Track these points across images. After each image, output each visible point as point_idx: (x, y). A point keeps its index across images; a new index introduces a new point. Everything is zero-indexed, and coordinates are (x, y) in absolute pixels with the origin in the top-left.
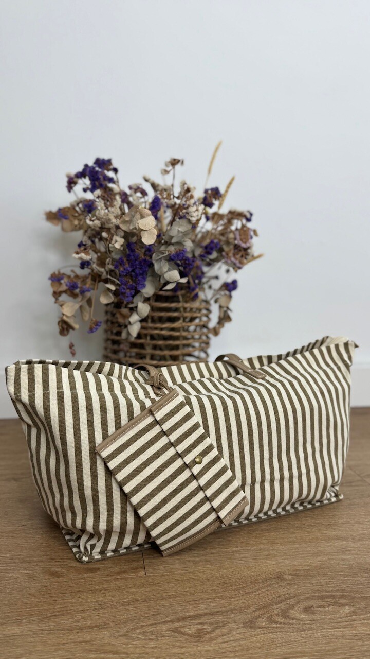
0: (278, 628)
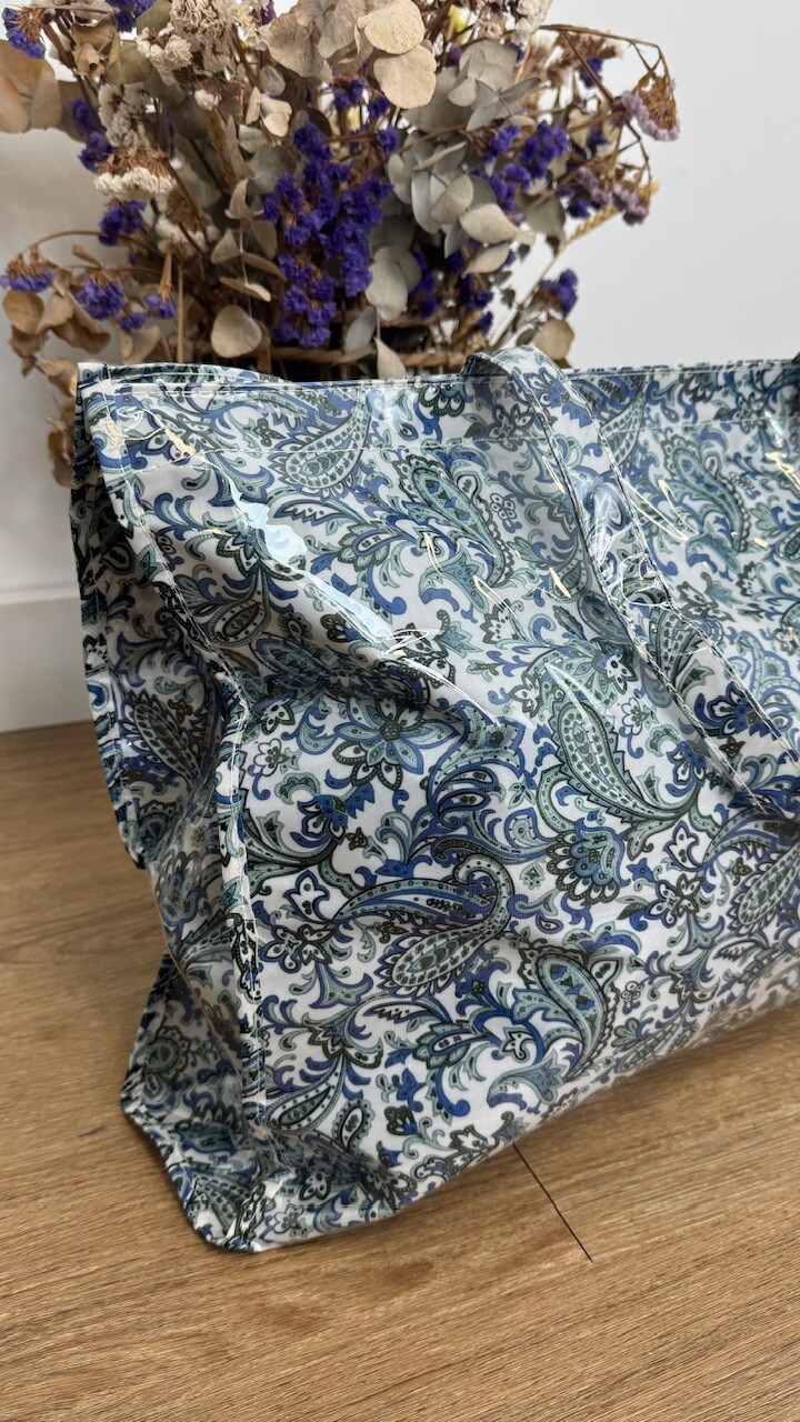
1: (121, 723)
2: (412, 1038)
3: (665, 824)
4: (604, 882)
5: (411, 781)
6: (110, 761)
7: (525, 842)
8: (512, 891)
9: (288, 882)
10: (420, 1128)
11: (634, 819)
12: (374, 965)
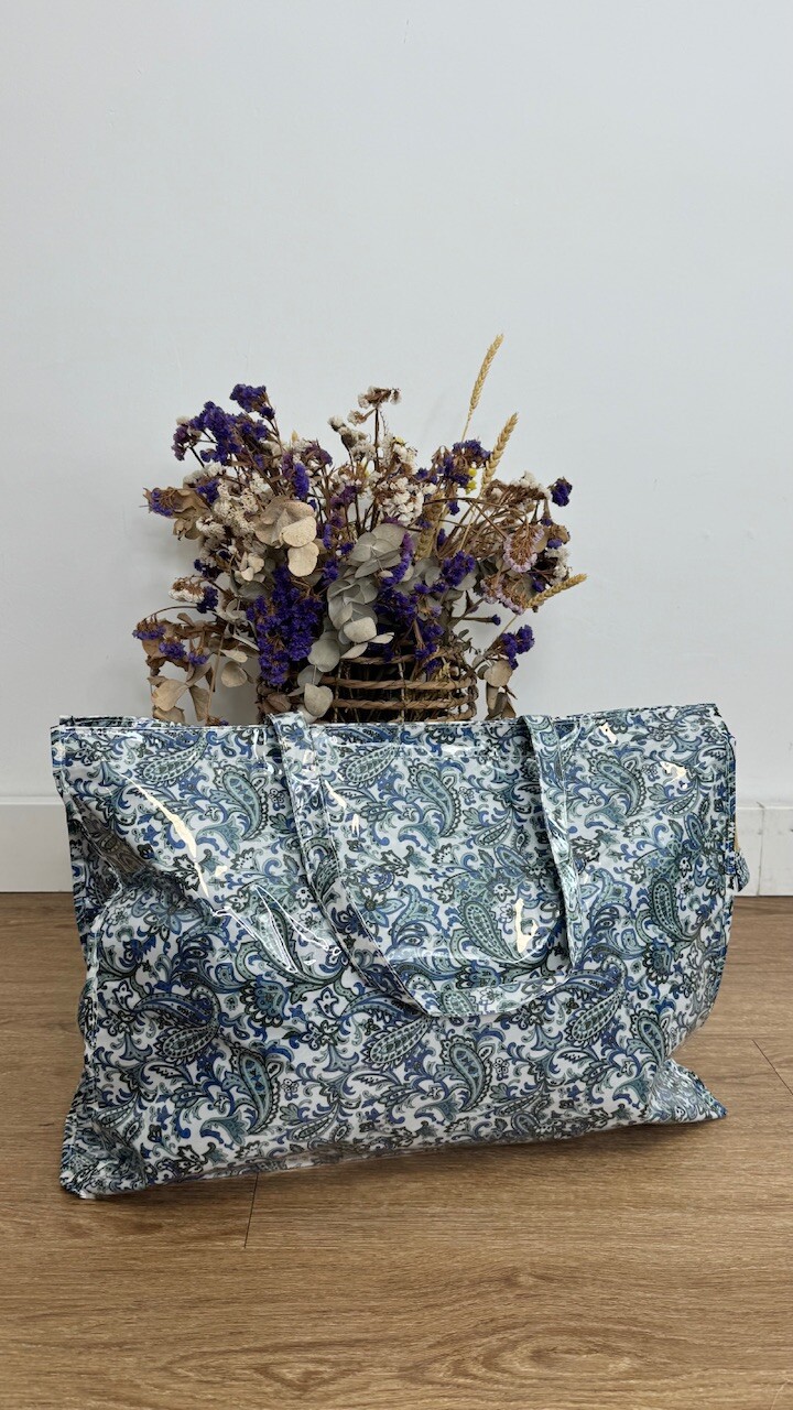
0: (466, 1387)
1: (87, 889)
2: (172, 1089)
3: (316, 987)
4: (274, 1015)
5: (173, 938)
6: (78, 909)
7: (227, 982)
8: (220, 1010)
9: (115, 985)
10: (163, 1140)
11: (296, 982)
12: (153, 1041)
